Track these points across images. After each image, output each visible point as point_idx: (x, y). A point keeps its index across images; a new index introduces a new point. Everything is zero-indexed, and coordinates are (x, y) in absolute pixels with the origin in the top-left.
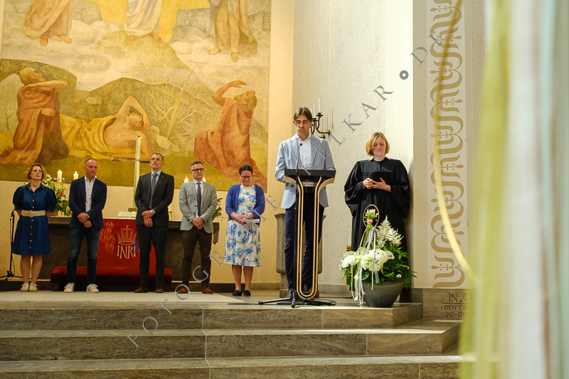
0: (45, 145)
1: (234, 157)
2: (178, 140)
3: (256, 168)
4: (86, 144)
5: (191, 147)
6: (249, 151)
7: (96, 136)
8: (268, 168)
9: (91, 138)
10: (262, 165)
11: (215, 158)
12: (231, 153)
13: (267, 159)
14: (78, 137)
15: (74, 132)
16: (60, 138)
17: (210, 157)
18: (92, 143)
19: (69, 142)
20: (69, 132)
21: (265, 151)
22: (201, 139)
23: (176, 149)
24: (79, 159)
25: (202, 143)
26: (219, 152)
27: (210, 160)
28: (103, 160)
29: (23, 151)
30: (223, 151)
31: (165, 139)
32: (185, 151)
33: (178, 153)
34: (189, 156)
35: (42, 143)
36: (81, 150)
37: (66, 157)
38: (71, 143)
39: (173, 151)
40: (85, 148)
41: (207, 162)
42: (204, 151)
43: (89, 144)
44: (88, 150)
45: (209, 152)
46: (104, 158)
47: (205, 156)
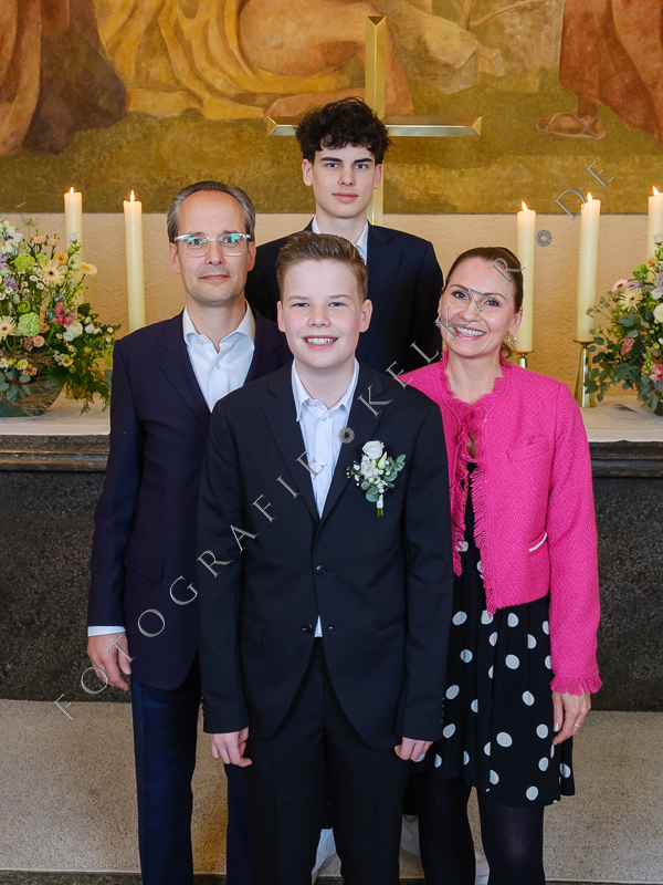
0: (50, 81)
2: (500, 28)
4: (181, 65)
5: (547, 54)
7: (213, 33)
9: (196, 44)
14: (154, 44)
15: (140, 25)
16: (95, 51)
17: (617, 87)
18: (201, 63)
19: (125, 64)
20: (124, 28)
22: (587, 17)
24: (161, 122)
25: (591, 33)
27: (618, 101)
28: (241, 121)
31: (454, 28)
32: (525, 71)
33: (500, 79)
34: (541, 88)
35: (38, 72)
36: (164, 91)
37: (120, 120)
38: (133, 67)
39: (483, 74)
40: (178, 82)
41: (608, 109)
42: (595, 63)
43: (192, 65)
44: (188, 90)
45: (616, 67)
46: (245, 116)
47: (602, 83)
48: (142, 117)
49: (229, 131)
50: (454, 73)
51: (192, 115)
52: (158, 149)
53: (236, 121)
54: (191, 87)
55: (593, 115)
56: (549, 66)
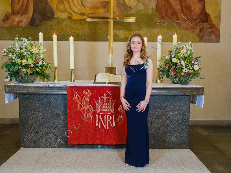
0: (36, 9)
1: (191, 11)
3: (211, 20)
4: (67, 6)
5: (153, 5)
6: (204, 5)
8: (221, 20)
9: (71, 1)
10: (216, 17)
11: (174, 13)
12: (188, 8)
13: (220, 12)
14: (61, 1)
18: (72, 6)
19: (54, 6)
21: (218, 4)
23: (141, 7)
25: (164, 0)
26: (177, 7)
27: (170, 16)
28: (82, 19)
29: (19, 16)
30: (182, 6)
32: (148, 9)
33: (143, 10)
34: (152, 13)
35: (33, 7)
36: (63, 12)
37: (53, 19)
38: (56, 6)
39: (139, 9)
40: (66, 10)
41: (168, 18)
42: (164, 7)
43: (70, 6)
44: (69, 12)
45: (169, 8)
46: (82, 18)
47: (166, 12)
48: (58, 18)
49: (79, 22)
50: (132, 9)
51: (70, 18)
52: (62, 26)
53: (80, 19)
54: (70, 11)
55: (164, 19)
56: (154, 8)
